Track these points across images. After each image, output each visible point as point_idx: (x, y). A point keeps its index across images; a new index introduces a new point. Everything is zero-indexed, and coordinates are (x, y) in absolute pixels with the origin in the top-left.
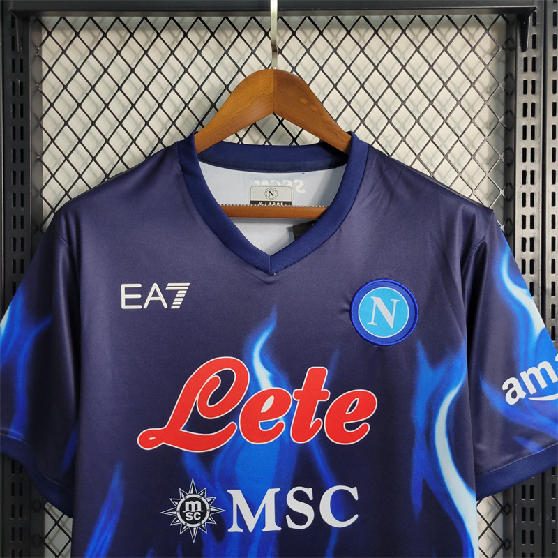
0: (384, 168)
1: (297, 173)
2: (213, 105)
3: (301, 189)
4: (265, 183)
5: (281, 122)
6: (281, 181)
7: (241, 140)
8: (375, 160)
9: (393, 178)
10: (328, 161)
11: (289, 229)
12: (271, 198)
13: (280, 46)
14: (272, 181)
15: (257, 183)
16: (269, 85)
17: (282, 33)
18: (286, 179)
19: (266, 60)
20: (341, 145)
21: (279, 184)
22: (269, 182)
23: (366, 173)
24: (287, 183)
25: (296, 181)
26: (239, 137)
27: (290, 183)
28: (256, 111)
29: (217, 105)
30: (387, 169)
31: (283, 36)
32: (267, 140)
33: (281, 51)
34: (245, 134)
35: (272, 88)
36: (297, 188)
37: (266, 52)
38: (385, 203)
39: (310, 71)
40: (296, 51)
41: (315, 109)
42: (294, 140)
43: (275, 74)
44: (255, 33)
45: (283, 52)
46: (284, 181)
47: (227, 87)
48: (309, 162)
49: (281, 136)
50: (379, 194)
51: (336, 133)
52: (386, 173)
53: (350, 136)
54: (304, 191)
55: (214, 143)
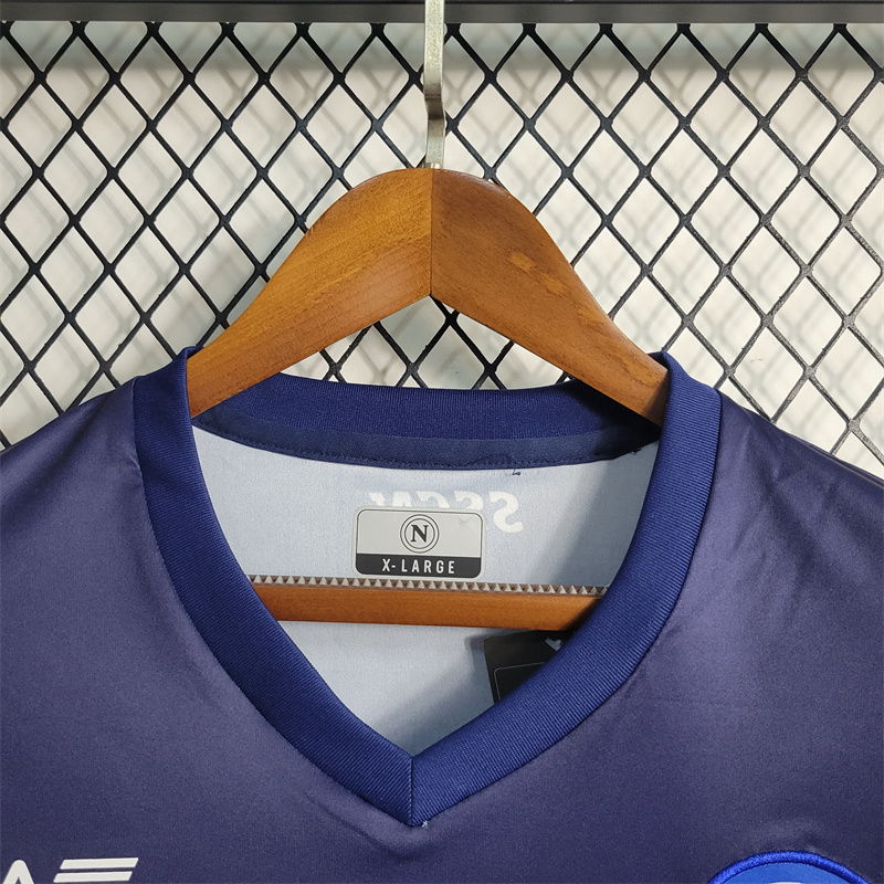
0: (776, 472)
1: (497, 473)
2: (260, 270)
3: (509, 520)
4: (401, 500)
5: (451, 320)
6: (449, 493)
7: (335, 368)
8: (744, 446)
9: (807, 507)
10: (594, 438)
11: (474, 644)
12: (419, 547)
13: (452, 110)
14: (424, 496)
15: (378, 499)
16: (417, 216)
17: (457, 78)
18: (465, 489)
19: (411, 150)
20: (636, 394)
21: (444, 504)
22: (415, 497)
23: (719, 485)
24: (469, 501)
25: (495, 497)
26: (329, 359)
27: (477, 503)
28: (378, 289)
29: (271, 270)
30: (785, 474)
31: (460, 85)
32: (412, 369)
33: (453, 126)
34: (349, 352)
35: (427, 224)
36: (498, 518)
37: (412, 129)
38: (785, 589)
39: (534, 181)
40: (494, 127)
41: (556, 286)
42: (490, 370)
43: (435, 182)
44: (384, 78)
45: (460, 128)
46: (460, 496)
47: (299, 221)
48: (535, 441)
49: (452, 357)
50: (764, 556)
51: (620, 360)
52: (785, 488)
53: (665, 370)
54: (518, 527)
55: (246, 384)
